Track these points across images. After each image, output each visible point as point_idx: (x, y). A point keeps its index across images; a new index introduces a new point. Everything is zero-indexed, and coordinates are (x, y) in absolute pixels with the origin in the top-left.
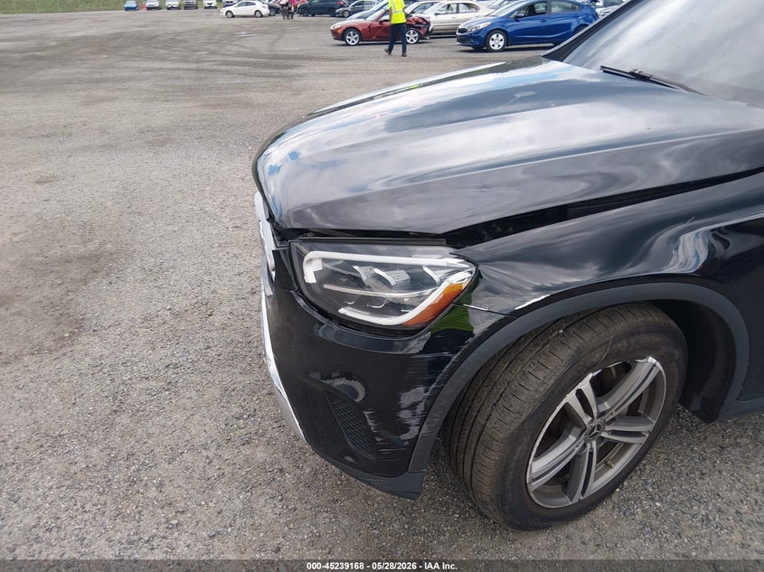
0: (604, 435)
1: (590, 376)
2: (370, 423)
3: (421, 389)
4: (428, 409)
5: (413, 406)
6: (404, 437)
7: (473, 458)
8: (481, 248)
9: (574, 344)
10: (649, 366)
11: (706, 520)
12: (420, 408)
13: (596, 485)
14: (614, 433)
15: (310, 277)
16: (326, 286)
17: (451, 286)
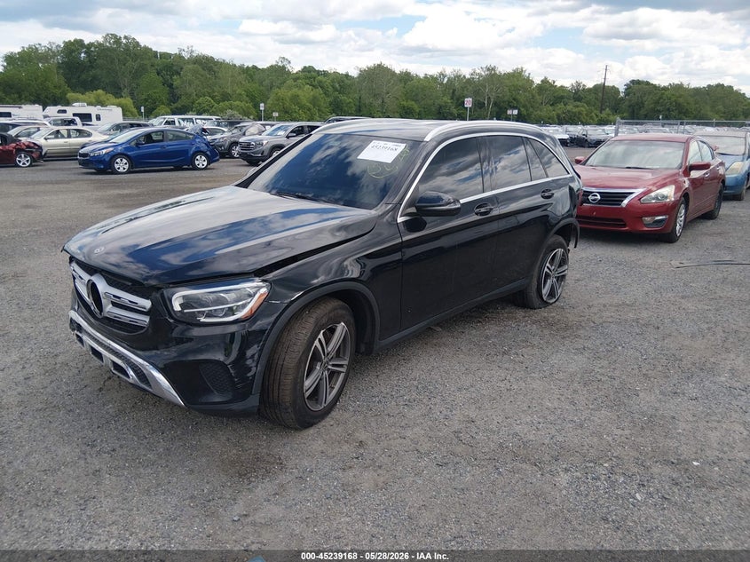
0: (330, 367)
1: (322, 332)
2: (232, 371)
3: (256, 346)
4: (259, 357)
5: (253, 356)
6: (249, 375)
7: (279, 384)
8: (270, 276)
9: (315, 315)
10: (341, 328)
11: (380, 402)
12: (256, 357)
13: (330, 398)
14: (333, 365)
15: (177, 307)
16: (185, 311)
17: (262, 295)
